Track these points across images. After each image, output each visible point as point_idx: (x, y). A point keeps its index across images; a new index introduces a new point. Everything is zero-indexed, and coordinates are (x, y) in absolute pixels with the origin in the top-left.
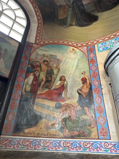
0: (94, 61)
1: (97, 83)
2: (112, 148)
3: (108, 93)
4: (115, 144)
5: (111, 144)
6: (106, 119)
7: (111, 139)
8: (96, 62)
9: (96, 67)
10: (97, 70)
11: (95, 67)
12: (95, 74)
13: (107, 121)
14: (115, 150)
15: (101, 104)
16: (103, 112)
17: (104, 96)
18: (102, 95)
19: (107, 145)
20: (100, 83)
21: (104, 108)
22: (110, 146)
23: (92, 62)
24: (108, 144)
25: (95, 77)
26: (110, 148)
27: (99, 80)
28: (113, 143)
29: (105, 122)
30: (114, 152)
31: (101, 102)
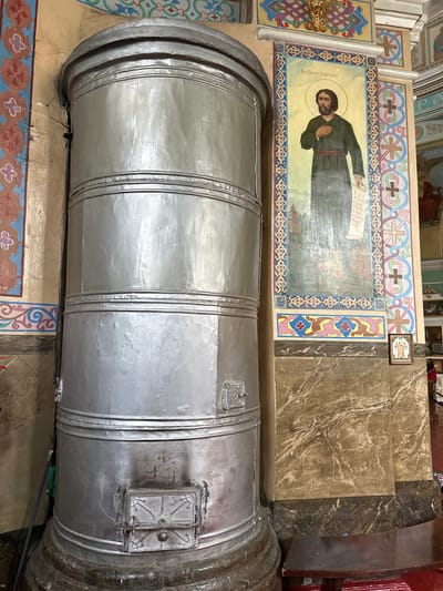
0: (25, 16)
1: (18, 109)
2: (21, 318)
3: (47, 159)
4: (31, 309)
5: (19, 309)
6: (20, 239)
7: (21, 296)
8: (33, 24)
9: (27, 44)
10: (27, 57)
11: (25, 40)
12: (19, 72)
13: (20, 245)
14: (27, 322)
15: (16, 190)
16: (16, 216)
17: (30, 164)
18: (27, 159)
19: (8, 310)
20: (30, 113)
21: (22, 205)
22: (15, 314)
23: (16, 15)
24: (11, 308)
25: (15, 83)
26: (15, 318)
27: (28, 102)
28: (25, 307)
29: (16, 246)
30: (22, 327)
31: (17, 181)
